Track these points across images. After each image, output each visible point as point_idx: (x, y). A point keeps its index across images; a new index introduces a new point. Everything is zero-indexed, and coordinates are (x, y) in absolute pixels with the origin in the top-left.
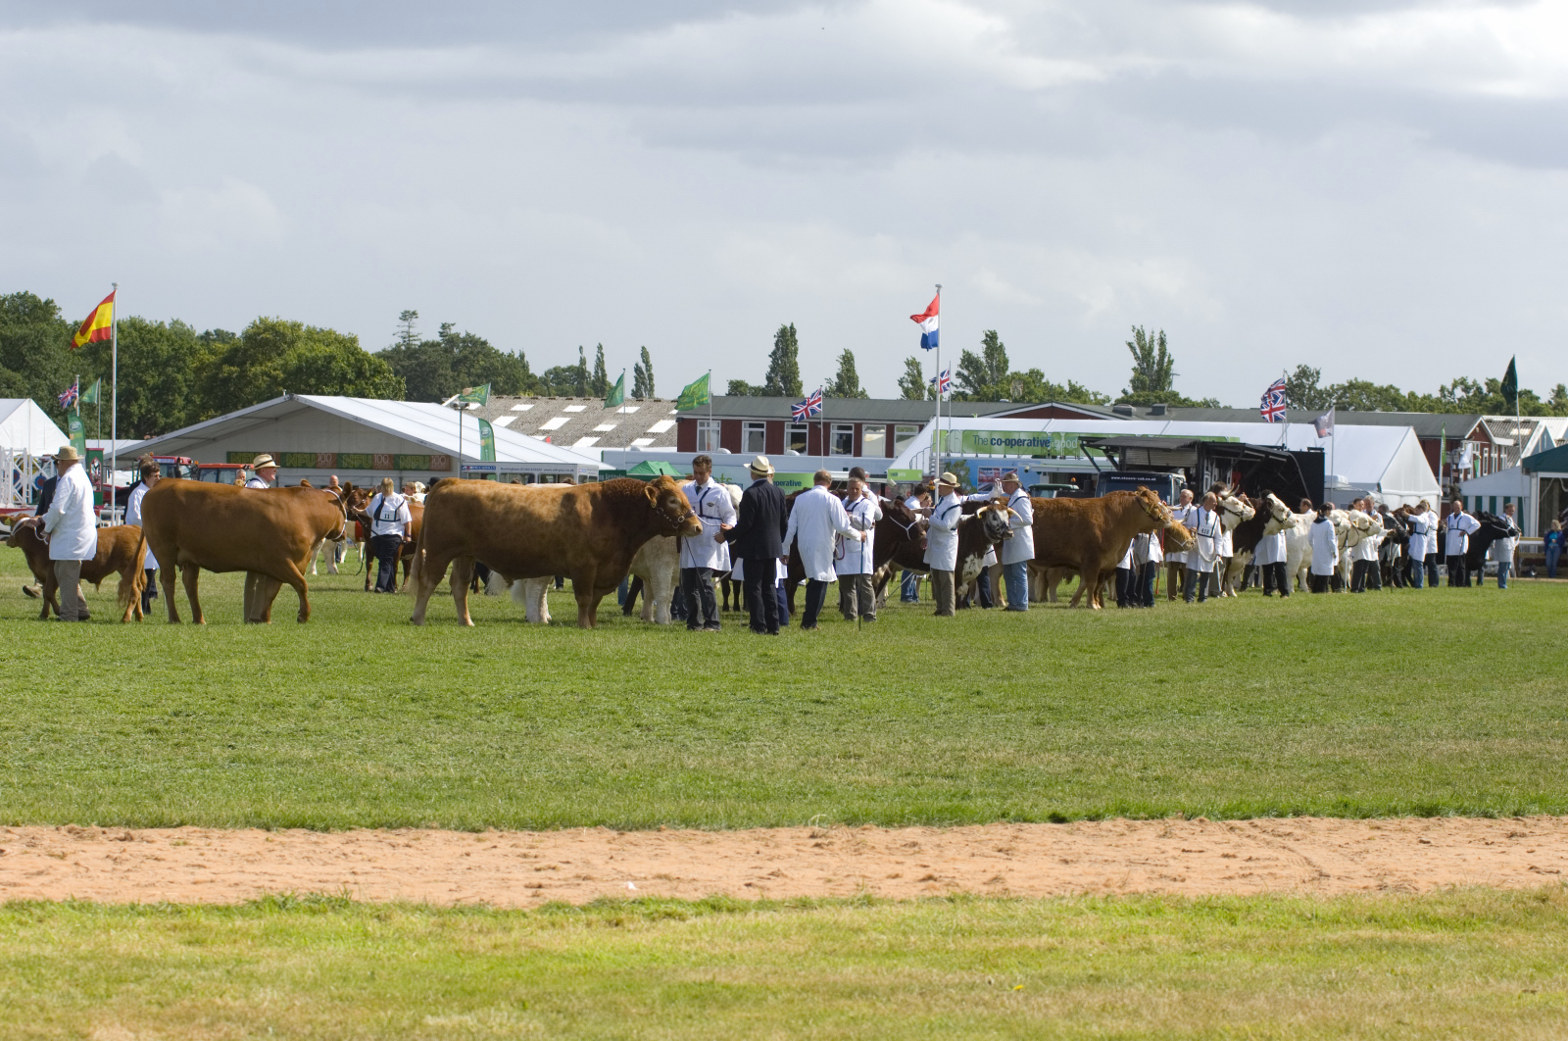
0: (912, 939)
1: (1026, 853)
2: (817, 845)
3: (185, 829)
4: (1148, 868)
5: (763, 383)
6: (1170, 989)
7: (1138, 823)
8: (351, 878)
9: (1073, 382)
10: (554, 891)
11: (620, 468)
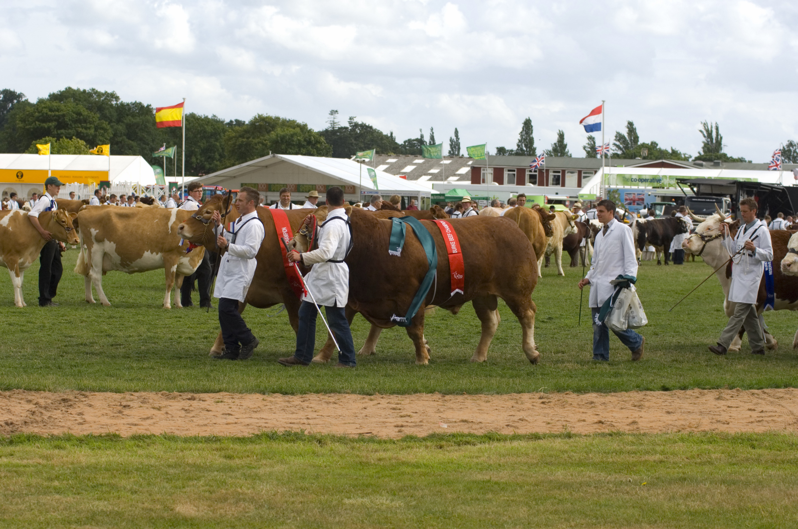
1: (649, 408)
2: (543, 403)
3: (222, 394)
4: (711, 416)
5: (515, 148)
6: (721, 484)
7: (705, 391)
8: (305, 421)
9: (674, 148)
10: (409, 429)
11: (442, 193)
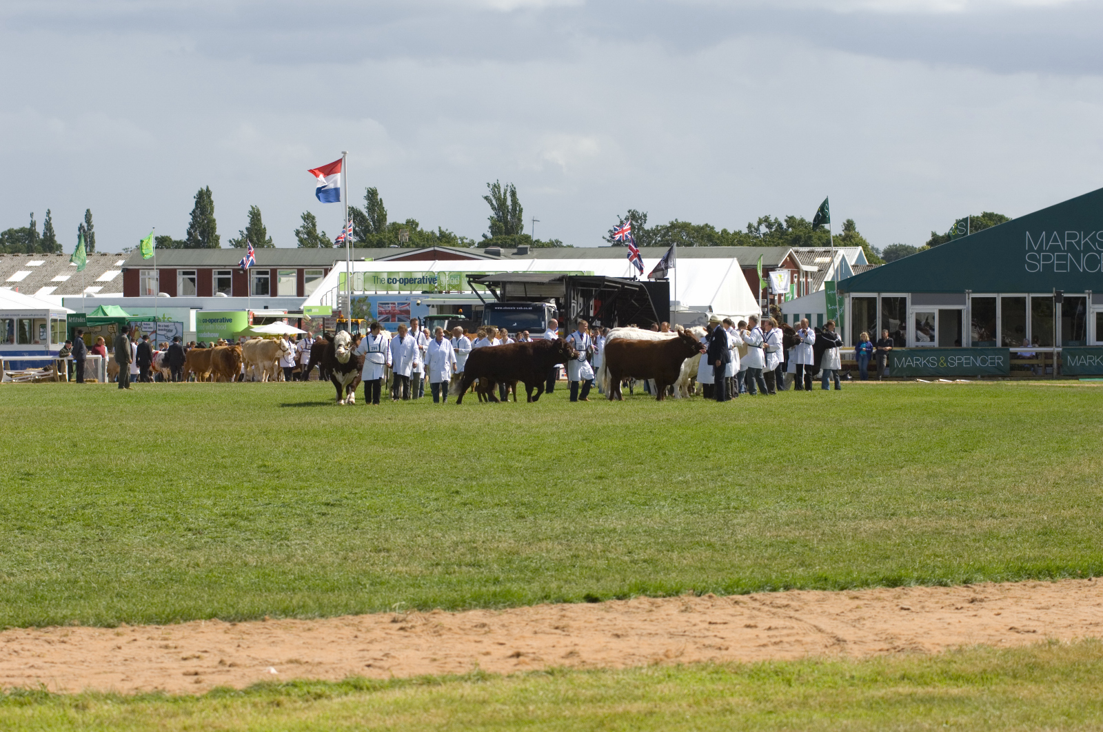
0: (531, 708)
1: (579, 629)
2: (402, 629)
5: (184, 237)
7: (659, 600)
9: (443, 229)
10: (211, 677)
11: (80, 312)
